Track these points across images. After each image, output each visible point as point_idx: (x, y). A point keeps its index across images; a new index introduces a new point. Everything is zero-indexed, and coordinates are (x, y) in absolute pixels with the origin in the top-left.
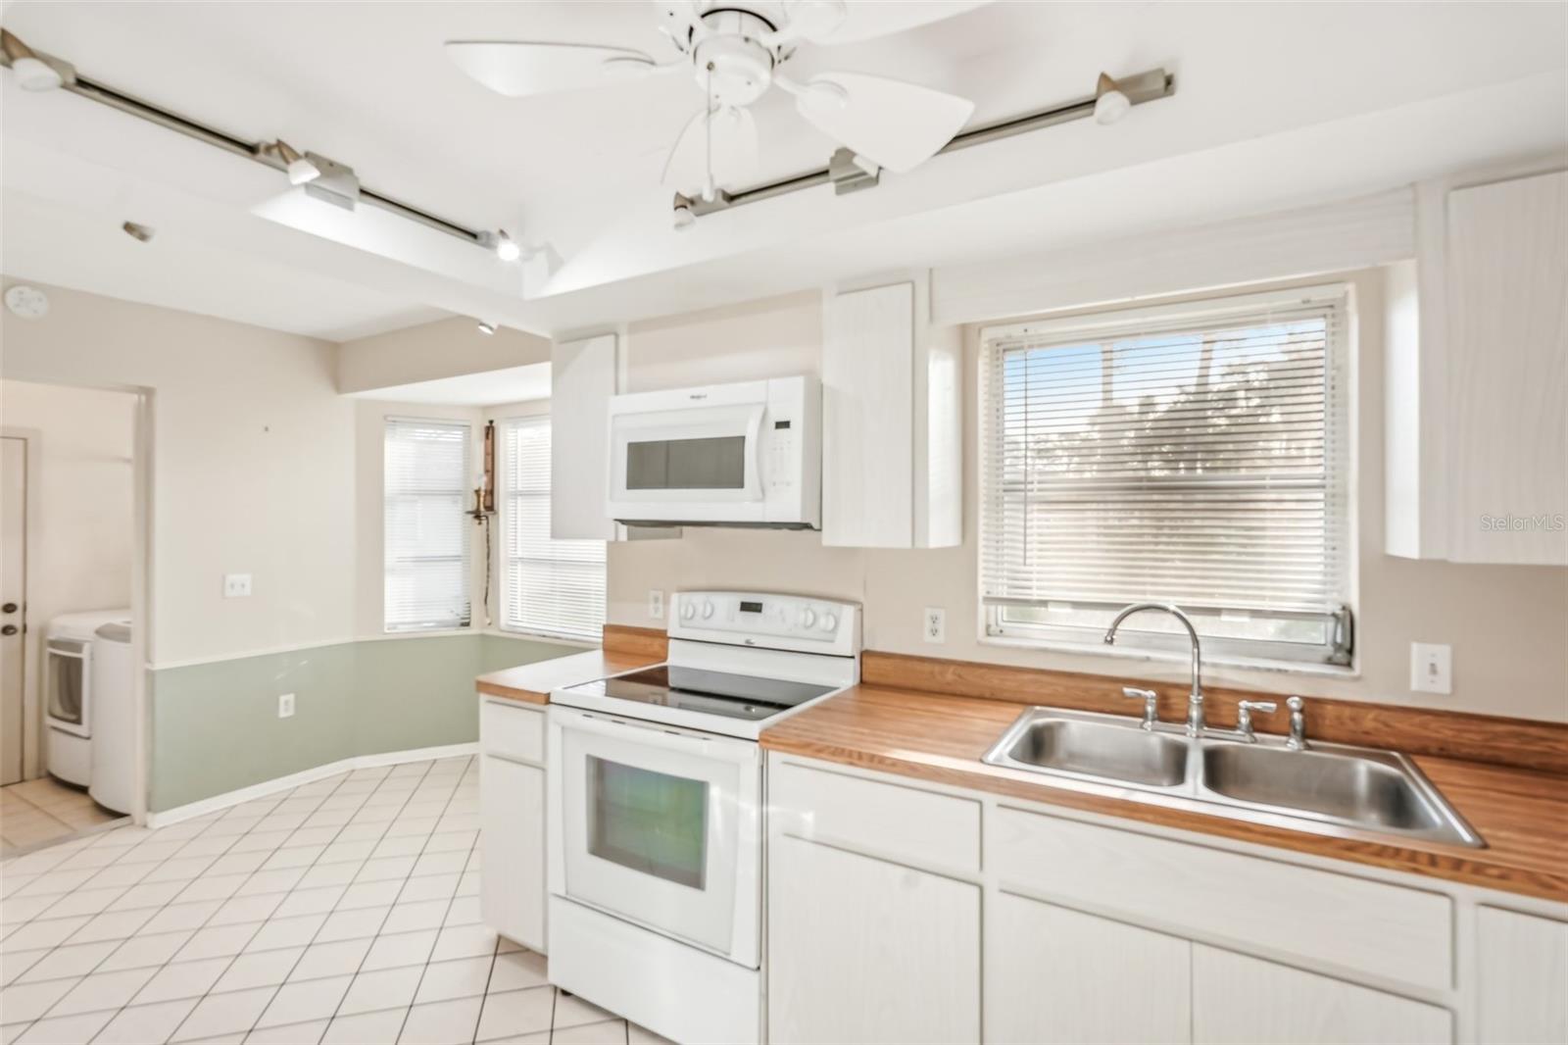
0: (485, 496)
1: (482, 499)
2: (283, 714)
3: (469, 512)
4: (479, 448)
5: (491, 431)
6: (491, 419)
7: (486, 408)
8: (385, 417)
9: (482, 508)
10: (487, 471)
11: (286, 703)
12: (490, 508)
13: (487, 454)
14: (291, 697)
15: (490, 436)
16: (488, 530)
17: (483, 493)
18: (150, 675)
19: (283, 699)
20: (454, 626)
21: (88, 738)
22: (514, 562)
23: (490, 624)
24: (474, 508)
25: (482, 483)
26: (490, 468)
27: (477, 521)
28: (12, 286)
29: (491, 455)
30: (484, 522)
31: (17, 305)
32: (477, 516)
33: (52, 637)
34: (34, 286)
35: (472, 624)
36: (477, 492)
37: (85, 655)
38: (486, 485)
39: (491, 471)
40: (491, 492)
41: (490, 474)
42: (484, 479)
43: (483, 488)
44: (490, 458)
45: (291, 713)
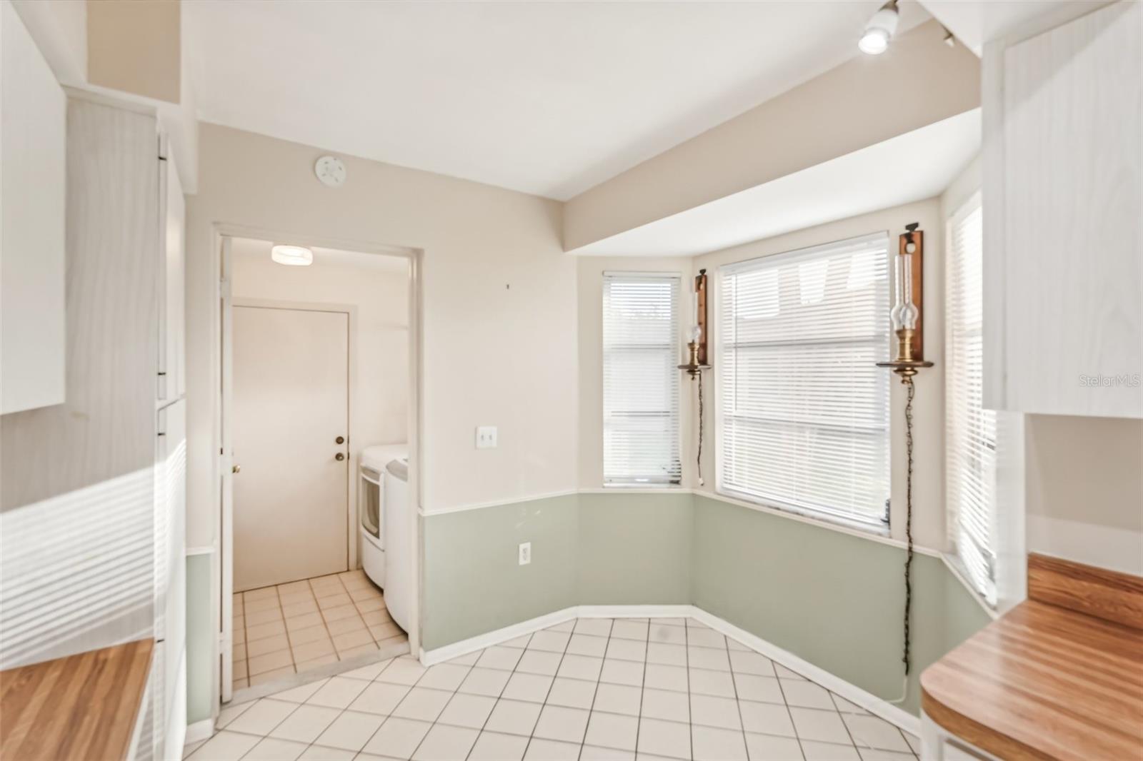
0: (698, 350)
1: (696, 353)
2: (522, 562)
3: (680, 367)
4: (691, 298)
5: (703, 280)
6: (703, 268)
7: (696, 257)
8: (603, 273)
9: (696, 363)
10: (700, 324)
11: (525, 551)
12: (704, 361)
13: (700, 305)
14: (528, 545)
15: (702, 286)
16: (700, 385)
17: (697, 347)
18: (420, 519)
19: (522, 547)
20: (664, 482)
21: (383, 551)
22: (728, 420)
23: (702, 485)
24: (688, 362)
25: (696, 336)
26: (703, 320)
27: (691, 376)
28: (320, 157)
29: (704, 306)
30: (697, 377)
31: (324, 175)
32: (692, 370)
33: (363, 464)
34: (336, 156)
35: (683, 482)
36: (692, 345)
37: (380, 483)
38: (701, 338)
39: (704, 323)
40: (704, 346)
41: (703, 325)
42: (699, 331)
43: (697, 341)
44: (703, 308)
45: (528, 561)
